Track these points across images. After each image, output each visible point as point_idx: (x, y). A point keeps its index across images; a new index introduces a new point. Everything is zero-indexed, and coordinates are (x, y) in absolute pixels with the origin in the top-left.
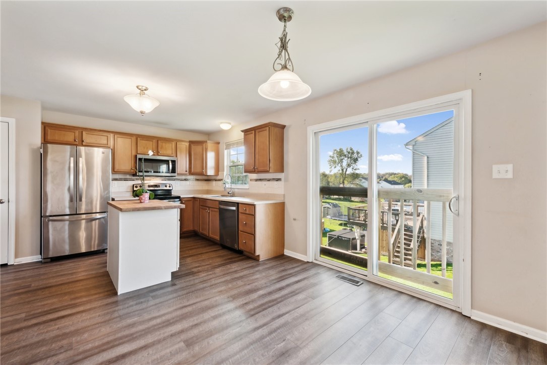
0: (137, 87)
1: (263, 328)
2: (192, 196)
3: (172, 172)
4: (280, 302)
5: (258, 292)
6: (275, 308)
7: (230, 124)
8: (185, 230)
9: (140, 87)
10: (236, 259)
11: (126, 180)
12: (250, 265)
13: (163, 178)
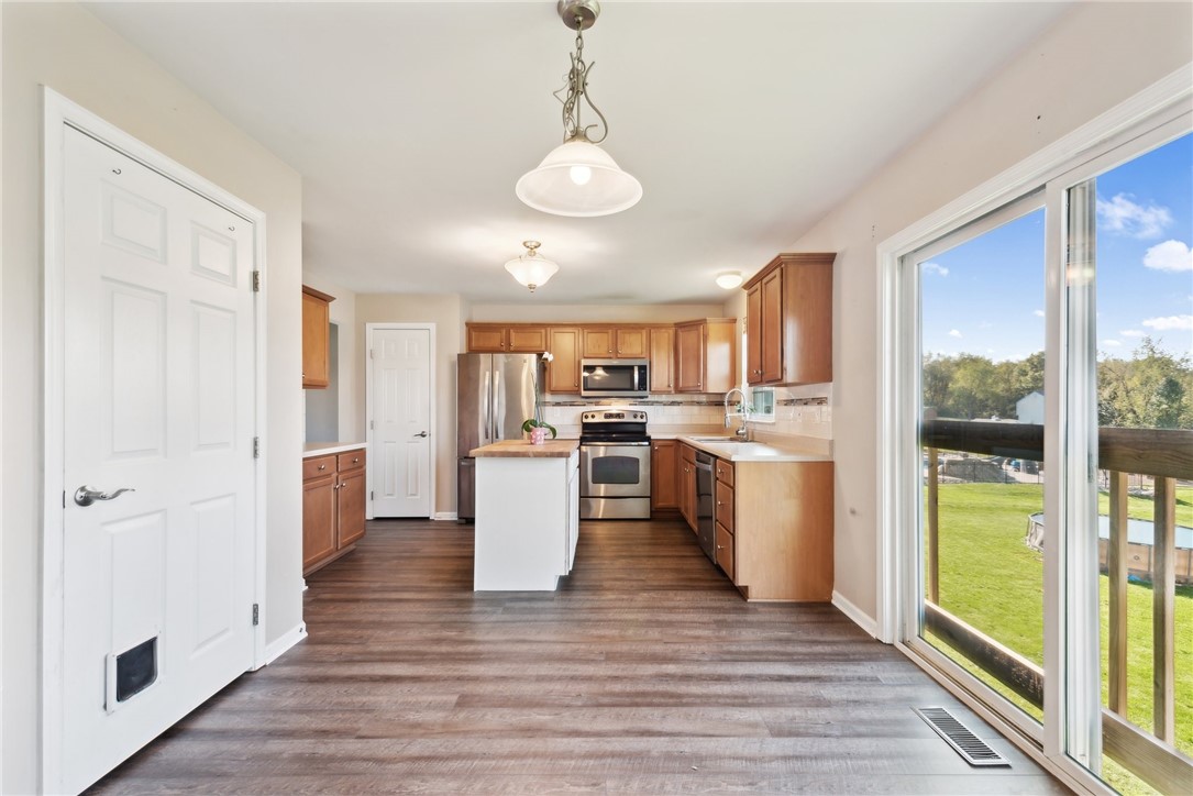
0: (525, 244)
1: (588, 739)
2: (674, 437)
3: (639, 389)
4: (687, 705)
5: (664, 666)
6: (658, 712)
7: (738, 274)
8: (660, 504)
9: (528, 244)
10: (702, 584)
11: (572, 404)
12: (718, 604)
13: (632, 401)
